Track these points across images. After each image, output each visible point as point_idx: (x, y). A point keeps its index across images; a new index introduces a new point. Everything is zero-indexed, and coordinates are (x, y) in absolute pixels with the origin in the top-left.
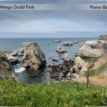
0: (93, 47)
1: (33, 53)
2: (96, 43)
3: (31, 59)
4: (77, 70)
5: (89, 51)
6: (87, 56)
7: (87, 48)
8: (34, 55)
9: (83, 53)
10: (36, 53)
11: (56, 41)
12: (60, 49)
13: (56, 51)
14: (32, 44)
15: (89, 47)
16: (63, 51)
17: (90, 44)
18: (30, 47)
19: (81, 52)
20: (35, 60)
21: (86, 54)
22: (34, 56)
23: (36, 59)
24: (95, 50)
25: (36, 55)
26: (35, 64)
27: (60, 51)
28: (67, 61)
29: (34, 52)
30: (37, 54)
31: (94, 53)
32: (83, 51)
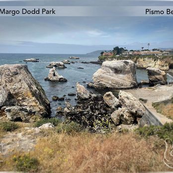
0: (117, 71)
1: (28, 89)
2: (122, 65)
3: (24, 103)
4: (127, 117)
5: (112, 78)
6: (109, 87)
7: (108, 72)
8: (30, 94)
9: (102, 81)
10: (34, 88)
11: (29, 60)
12: (54, 75)
13: (46, 80)
14: (20, 68)
15: (111, 71)
16: (60, 79)
17: (113, 66)
18: (19, 77)
19: (98, 81)
20: (34, 104)
21: (107, 83)
22: (31, 96)
23: (36, 103)
24: (121, 75)
25: (34, 94)
26: (34, 113)
27: (55, 78)
28: (86, 99)
29: (30, 87)
30: (36, 91)
31: (121, 82)
32: (102, 78)
